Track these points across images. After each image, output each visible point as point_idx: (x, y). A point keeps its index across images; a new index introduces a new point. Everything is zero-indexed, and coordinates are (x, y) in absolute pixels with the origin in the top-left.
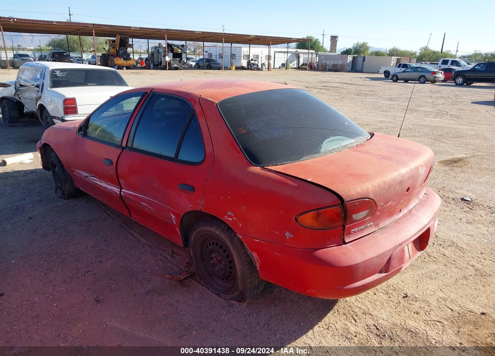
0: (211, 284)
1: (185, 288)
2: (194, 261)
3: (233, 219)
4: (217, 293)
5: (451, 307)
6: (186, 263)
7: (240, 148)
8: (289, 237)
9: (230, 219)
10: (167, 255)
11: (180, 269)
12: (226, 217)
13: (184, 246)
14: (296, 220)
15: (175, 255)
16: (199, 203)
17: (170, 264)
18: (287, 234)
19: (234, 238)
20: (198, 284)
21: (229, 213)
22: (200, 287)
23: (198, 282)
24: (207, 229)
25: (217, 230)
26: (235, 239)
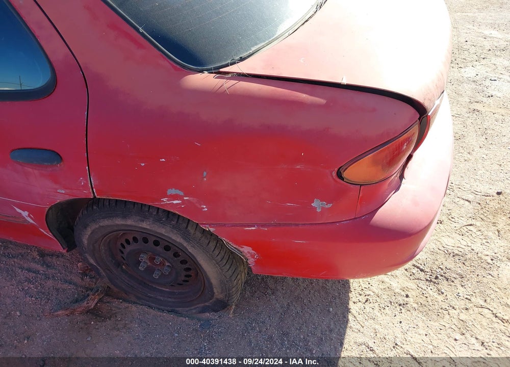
0: (151, 297)
1: (108, 322)
2: (101, 271)
3: (183, 200)
4: (169, 309)
5: (466, 198)
6: (81, 270)
7: (142, 34)
8: (323, 208)
9: (175, 202)
10: (34, 265)
11: (76, 286)
12: (165, 200)
13: (67, 251)
14: (339, 175)
15: (49, 259)
16: (86, 184)
17: (50, 283)
18: (317, 204)
19: (189, 228)
20: (127, 305)
21: (172, 191)
22: (134, 308)
23: (125, 300)
24: (117, 222)
25: (143, 221)
26: (191, 230)
